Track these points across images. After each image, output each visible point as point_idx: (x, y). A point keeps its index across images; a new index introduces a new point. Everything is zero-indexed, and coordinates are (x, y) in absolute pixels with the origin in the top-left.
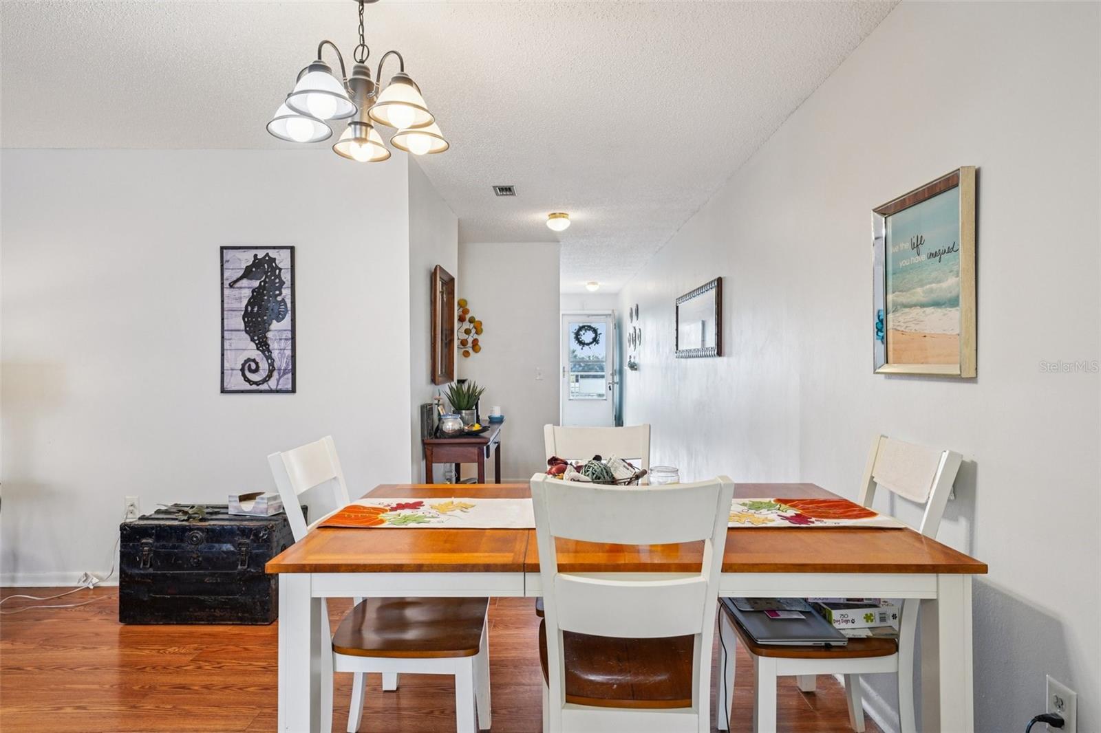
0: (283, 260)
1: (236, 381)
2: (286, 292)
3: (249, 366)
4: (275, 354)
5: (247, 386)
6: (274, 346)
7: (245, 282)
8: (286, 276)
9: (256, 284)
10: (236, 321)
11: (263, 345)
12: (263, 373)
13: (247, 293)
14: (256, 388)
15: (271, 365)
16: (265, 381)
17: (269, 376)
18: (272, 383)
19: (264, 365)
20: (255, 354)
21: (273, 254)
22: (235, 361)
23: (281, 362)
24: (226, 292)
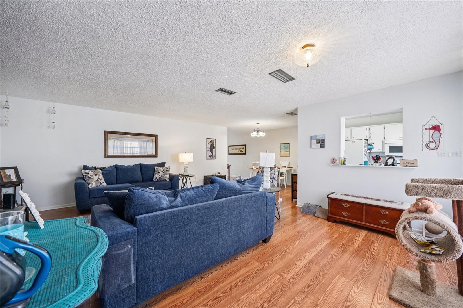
0: (214, 141)
1: (209, 158)
2: (215, 145)
3: (210, 156)
4: (213, 154)
5: (210, 158)
6: (213, 153)
7: (210, 144)
8: (215, 143)
9: (211, 144)
10: (209, 149)
11: (212, 153)
12: (212, 156)
13: (210, 145)
14: (211, 159)
15: (213, 155)
16: (212, 158)
17: (213, 157)
18: (213, 158)
19: (212, 155)
20: (211, 154)
21: (213, 140)
22: (208, 155)
23: (214, 155)
24: (208, 145)
